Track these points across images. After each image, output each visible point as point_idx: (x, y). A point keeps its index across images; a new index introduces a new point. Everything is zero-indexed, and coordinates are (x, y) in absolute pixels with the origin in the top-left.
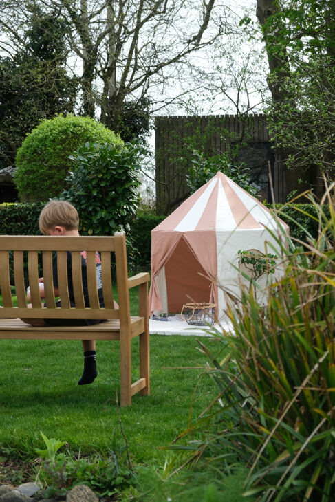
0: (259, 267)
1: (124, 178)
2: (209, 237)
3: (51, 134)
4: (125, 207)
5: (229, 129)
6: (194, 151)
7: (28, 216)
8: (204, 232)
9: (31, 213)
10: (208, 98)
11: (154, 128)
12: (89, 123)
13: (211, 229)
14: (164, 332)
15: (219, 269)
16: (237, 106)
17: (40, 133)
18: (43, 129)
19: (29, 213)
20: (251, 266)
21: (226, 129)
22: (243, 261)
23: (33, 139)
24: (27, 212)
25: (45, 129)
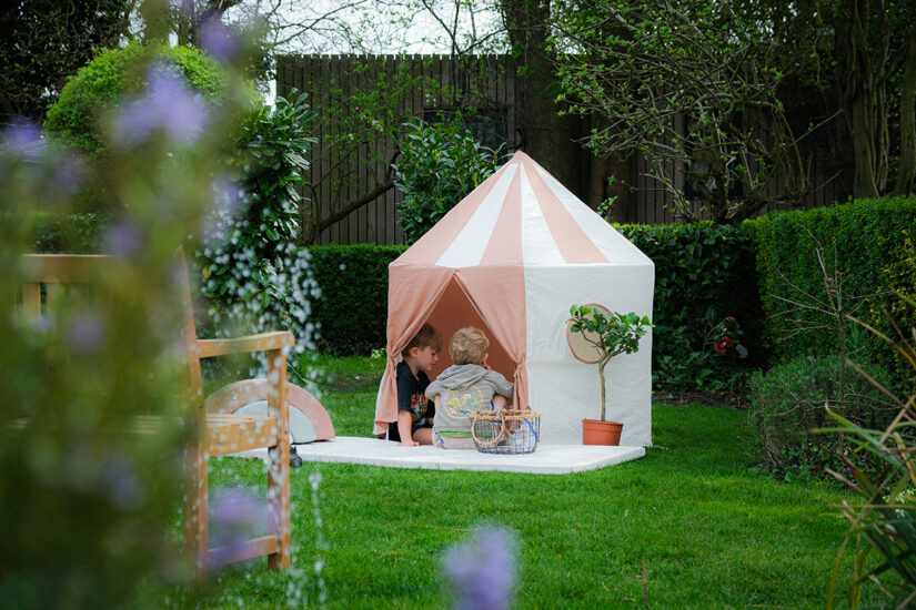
0: (613, 338)
1: (277, 167)
2: (510, 279)
3: (119, 78)
4: (276, 224)
5: (440, 80)
6: (374, 122)
7: (82, 238)
8: (501, 268)
9: (88, 232)
10: (402, 19)
11: (276, 77)
12: (194, 59)
13: (512, 262)
14: (438, 464)
15: (529, 341)
16: (453, 37)
17: (96, 75)
18: (102, 68)
19: (84, 233)
20: (595, 336)
21: (434, 81)
22: (578, 327)
23: (82, 86)
24: (81, 230)
25: (107, 69)
